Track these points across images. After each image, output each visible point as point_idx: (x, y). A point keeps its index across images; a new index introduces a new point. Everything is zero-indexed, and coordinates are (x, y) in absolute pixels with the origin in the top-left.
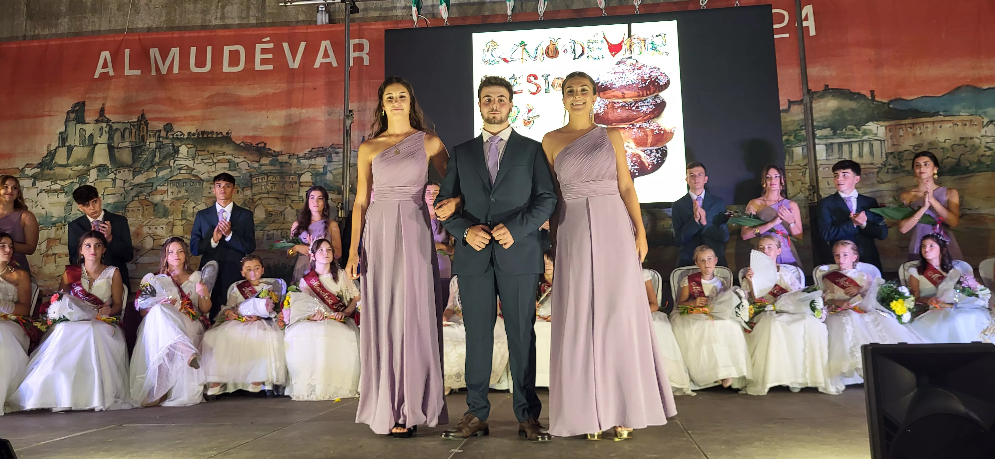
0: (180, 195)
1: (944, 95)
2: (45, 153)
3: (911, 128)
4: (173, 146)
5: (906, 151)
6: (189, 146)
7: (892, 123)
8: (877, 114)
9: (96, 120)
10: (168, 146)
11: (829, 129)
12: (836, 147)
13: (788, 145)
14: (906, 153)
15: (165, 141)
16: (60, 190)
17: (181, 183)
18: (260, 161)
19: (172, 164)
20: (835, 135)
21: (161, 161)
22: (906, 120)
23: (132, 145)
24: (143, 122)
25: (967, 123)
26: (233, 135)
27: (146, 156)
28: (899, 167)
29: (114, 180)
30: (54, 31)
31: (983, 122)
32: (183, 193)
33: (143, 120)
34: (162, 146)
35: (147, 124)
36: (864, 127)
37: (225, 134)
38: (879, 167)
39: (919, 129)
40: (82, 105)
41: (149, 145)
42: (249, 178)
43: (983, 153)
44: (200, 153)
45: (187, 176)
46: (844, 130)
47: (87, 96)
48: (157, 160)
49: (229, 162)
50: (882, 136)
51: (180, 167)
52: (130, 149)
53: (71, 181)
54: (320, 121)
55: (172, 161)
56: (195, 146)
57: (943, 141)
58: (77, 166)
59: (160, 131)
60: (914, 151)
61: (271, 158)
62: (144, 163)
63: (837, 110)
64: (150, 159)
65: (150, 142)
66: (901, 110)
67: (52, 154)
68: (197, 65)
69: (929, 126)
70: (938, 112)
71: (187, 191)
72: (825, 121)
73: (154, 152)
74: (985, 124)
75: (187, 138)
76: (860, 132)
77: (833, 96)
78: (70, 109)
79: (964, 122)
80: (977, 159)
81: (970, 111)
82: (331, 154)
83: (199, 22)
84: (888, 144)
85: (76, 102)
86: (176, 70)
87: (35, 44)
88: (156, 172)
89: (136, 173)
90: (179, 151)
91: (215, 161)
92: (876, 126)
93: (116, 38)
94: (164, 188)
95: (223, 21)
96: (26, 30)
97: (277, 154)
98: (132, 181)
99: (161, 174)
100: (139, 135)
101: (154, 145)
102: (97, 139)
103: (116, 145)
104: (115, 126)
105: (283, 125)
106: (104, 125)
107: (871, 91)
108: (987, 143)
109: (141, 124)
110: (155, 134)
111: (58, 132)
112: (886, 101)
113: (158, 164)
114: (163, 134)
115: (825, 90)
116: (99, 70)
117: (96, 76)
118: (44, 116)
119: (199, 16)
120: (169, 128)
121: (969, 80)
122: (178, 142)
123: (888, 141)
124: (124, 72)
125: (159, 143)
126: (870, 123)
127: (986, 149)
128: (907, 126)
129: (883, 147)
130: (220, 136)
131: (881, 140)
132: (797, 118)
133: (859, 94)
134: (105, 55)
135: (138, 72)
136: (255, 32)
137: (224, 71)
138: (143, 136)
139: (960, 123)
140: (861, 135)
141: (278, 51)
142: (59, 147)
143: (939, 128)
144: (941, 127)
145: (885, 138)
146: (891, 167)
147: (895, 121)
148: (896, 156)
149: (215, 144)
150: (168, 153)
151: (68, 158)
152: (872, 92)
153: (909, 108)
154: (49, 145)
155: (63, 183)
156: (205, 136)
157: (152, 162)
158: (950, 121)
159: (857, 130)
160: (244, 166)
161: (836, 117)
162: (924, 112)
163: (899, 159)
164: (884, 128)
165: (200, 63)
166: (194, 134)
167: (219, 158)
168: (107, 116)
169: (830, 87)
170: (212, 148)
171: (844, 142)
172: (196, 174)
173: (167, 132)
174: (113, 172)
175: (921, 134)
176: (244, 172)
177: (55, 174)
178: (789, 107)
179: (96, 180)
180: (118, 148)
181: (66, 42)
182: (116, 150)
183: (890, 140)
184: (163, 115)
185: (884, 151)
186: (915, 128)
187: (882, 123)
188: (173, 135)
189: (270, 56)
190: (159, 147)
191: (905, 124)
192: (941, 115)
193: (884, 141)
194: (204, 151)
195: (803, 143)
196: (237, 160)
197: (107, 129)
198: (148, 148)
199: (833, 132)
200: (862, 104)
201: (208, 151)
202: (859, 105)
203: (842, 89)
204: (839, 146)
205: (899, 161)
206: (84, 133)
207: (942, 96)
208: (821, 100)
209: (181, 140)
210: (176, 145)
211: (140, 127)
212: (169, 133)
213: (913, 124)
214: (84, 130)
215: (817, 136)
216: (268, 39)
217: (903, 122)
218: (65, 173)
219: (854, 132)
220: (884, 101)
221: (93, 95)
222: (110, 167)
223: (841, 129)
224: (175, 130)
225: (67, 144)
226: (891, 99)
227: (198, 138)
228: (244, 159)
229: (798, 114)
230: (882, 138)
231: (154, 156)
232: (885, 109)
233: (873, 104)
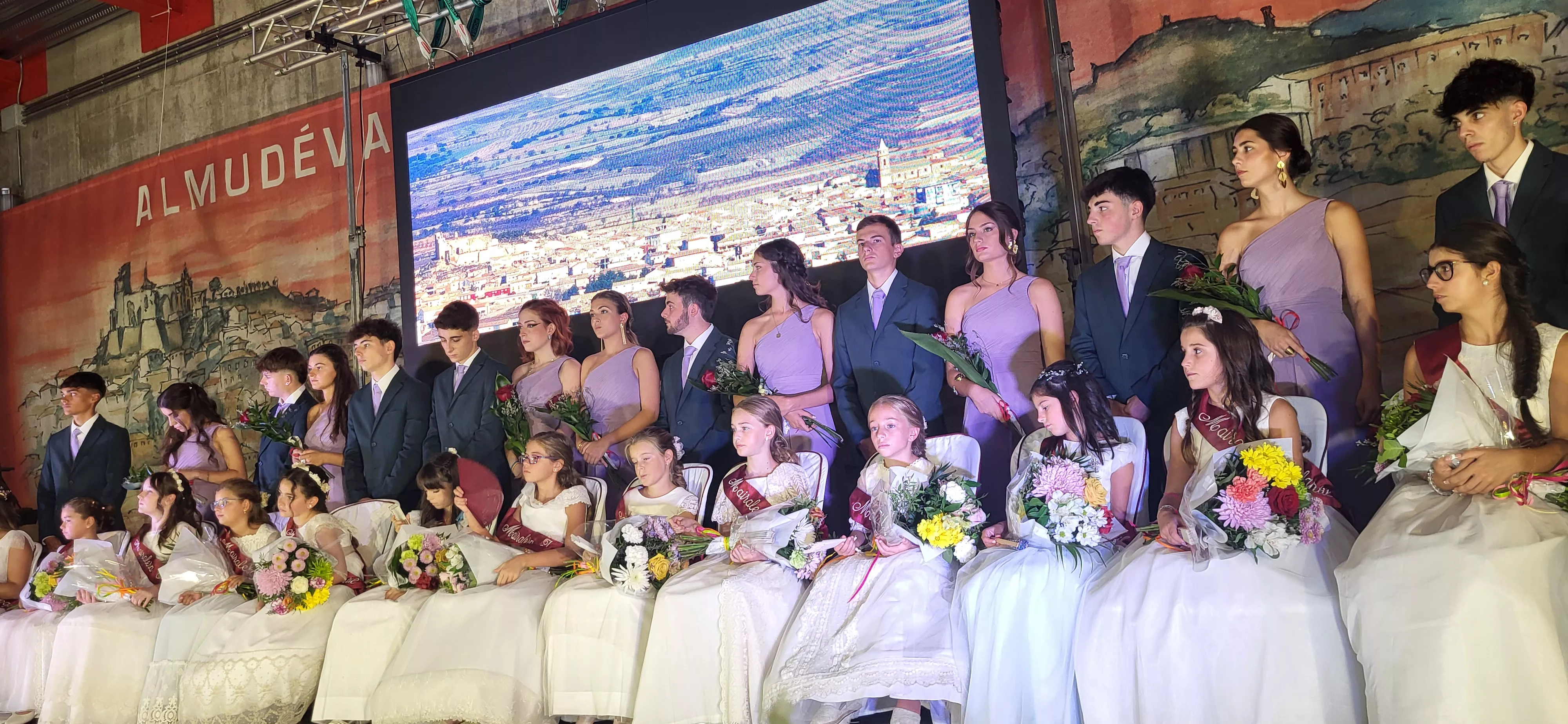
0: (233, 383)
2: (98, 341)
3: (1365, 74)
4: (222, 311)
5: (1354, 128)
6: (240, 308)
7: (1324, 69)
8: (1286, 57)
9: (142, 287)
10: (215, 312)
11: (1176, 111)
12: (1196, 146)
13: (1096, 161)
14: (1356, 133)
15: (212, 306)
16: (118, 391)
17: (233, 365)
18: (311, 320)
19: (221, 339)
20: (1190, 121)
21: (210, 336)
22: (1354, 58)
23: (180, 317)
24: (186, 282)
25: (1503, 38)
26: (280, 284)
27: (193, 331)
28: (1341, 167)
29: (169, 370)
30: (98, 169)
31: (1546, 24)
32: (237, 380)
33: (187, 280)
34: (209, 314)
35: (190, 284)
36: (1257, 92)
37: (271, 284)
39: (1382, 72)
40: (126, 267)
41: (196, 314)
42: (304, 346)
43: (1552, 101)
44: (253, 316)
45: (240, 354)
46: (1210, 106)
47: (132, 253)
48: (205, 334)
49: (282, 325)
50: (1303, 104)
51: (231, 340)
52: (179, 322)
53: (128, 376)
54: (375, 243)
55: (221, 333)
56: (246, 307)
58: (131, 355)
59: (205, 291)
60: (1373, 126)
61: (325, 313)
62: (193, 342)
63: (1190, 67)
64: (198, 334)
65: (196, 310)
66: (1340, 38)
67: (104, 343)
68: (233, 187)
69: (1405, 61)
70: (1426, 25)
71: (240, 376)
72: (1170, 94)
73: (202, 323)
74: (1550, 29)
75: (237, 297)
76: (1250, 105)
77: (1181, 38)
78: (117, 275)
79: (1494, 36)
80: (1537, 117)
81: (1506, 6)
82: (393, 294)
83: (245, 119)
84: (1316, 118)
85: (122, 265)
86: (213, 199)
87: (77, 191)
88: (206, 352)
89: (187, 357)
90: (229, 316)
91: (268, 326)
92: (1288, 82)
93: (151, 165)
94: (217, 375)
95: (271, 110)
96: (81, 170)
97: (332, 305)
98: (185, 369)
99: (212, 354)
100: (185, 300)
101: (200, 314)
102: (145, 315)
103: (166, 319)
104: (161, 293)
105: (333, 259)
106: (148, 292)
107: (1262, 10)
108: (1560, 74)
109: (185, 284)
110: (201, 296)
111: (109, 311)
112: (1305, 24)
113: (207, 340)
114: (209, 295)
115: (1164, 26)
116: (140, 214)
117: (138, 224)
118: (93, 290)
119: (245, 108)
120: (215, 285)
122: (228, 304)
123: (1315, 113)
124: (163, 212)
125: (206, 310)
126: (1272, 80)
127: (1559, 90)
128: (1357, 70)
130: (267, 287)
131: (1300, 114)
132: (1109, 100)
133: (1238, 21)
134: (143, 190)
135: (175, 209)
136: (293, 120)
137: (264, 187)
138: (189, 300)
139: (1482, 42)
140: (1251, 109)
141: (318, 143)
142: (110, 332)
143: (1430, 61)
144: (1434, 59)
145: (1308, 106)
146: (1323, 170)
147: (1329, 65)
148: (1335, 142)
149: (264, 301)
150: (216, 323)
151: (120, 347)
152: (1267, 12)
153: (1360, 28)
154: (102, 331)
155: (121, 381)
156: (253, 290)
157: (200, 338)
158: (1456, 39)
159: (1241, 102)
160: (296, 329)
162: (1394, 32)
163: (1341, 149)
164: (1306, 84)
165: (237, 183)
166: (242, 290)
167: (271, 320)
168: (151, 279)
169: (1173, 20)
170: (264, 307)
171: (1214, 133)
172: (250, 348)
173: (214, 291)
174: (167, 359)
175: (1389, 83)
176: (299, 338)
177: (109, 370)
178: (1095, 79)
179: (148, 372)
180: (169, 323)
181: (103, 181)
182: (167, 327)
183: (1320, 108)
184: (207, 268)
186: (1374, 73)
187: (1299, 75)
188: (221, 295)
189: (310, 153)
190: (206, 316)
191: (1352, 68)
192: (1435, 30)
193: (1307, 114)
194: (255, 313)
195: (1125, 151)
196: (289, 322)
197: (152, 298)
198: (195, 319)
199: (1187, 116)
200: (1246, 41)
201: (259, 313)
202: (1238, 46)
203: (1198, 19)
204: (1202, 142)
205: (1341, 153)
206: (132, 307)
208: (1156, 51)
209: (229, 300)
210: (225, 308)
211: (184, 289)
212: (217, 293)
213: (1370, 63)
214: (132, 303)
215: (1153, 129)
216: (307, 127)
217: (1347, 63)
218: (120, 367)
219: (1233, 106)
220: (1296, 25)
221: (136, 252)
222: (164, 352)
223: (1203, 106)
224: (224, 287)
225: (117, 326)
226: (1314, 17)
227: (247, 294)
228: (295, 319)
229: (1113, 91)
230: (1300, 107)
231: (203, 329)
232: (1304, 42)
233: (1272, 37)
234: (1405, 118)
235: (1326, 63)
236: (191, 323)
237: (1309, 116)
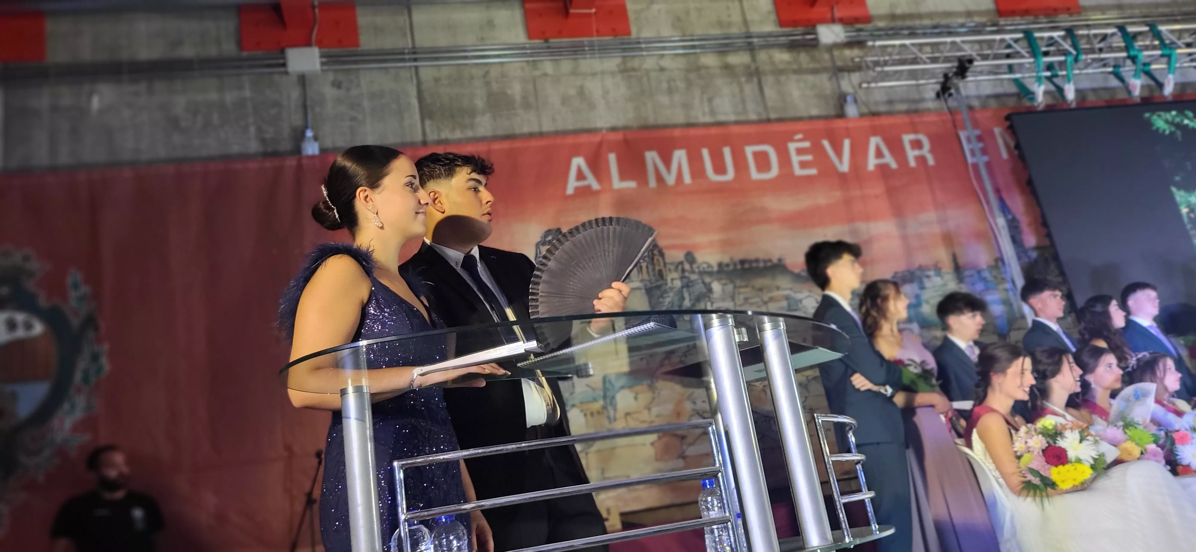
4: (704, 283)
6: (724, 282)
10: (697, 283)
15: (694, 277)
23: (645, 286)
24: (656, 252)
26: (786, 261)
27: (670, 300)
30: (470, 134)
34: (690, 284)
35: (662, 254)
40: (557, 232)
41: (672, 283)
44: (742, 290)
52: (643, 291)
54: (890, 237)
56: (732, 282)
59: (681, 263)
64: (677, 303)
65: (672, 280)
68: (716, 172)
73: (681, 292)
75: (718, 272)
82: (920, 278)
85: (546, 229)
86: (688, 180)
91: (766, 299)
93: (590, 140)
96: (424, 133)
100: (654, 270)
101: (678, 284)
109: (653, 255)
110: (677, 268)
114: (687, 266)
116: (573, 183)
117: (571, 191)
120: (690, 257)
122: (708, 277)
124: (614, 184)
125: (685, 280)
134: (578, 162)
135: (631, 184)
137: (751, 178)
138: (660, 271)
141: (817, 151)
149: (762, 276)
156: (747, 266)
160: (810, 303)
165: (719, 169)
166: (728, 265)
173: (691, 264)
184: (680, 241)
188: (698, 267)
189: (810, 157)
194: (746, 286)
196: (799, 296)
198: (671, 289)
201: (753, 287)
209: (710, 274)
210: (706, 281)
211: (653, 259)
212: (694, 266)
216: (800, 136)
224: (699, 261)
227: (735, 270)
231: (683, 298)
236: (666, 292)
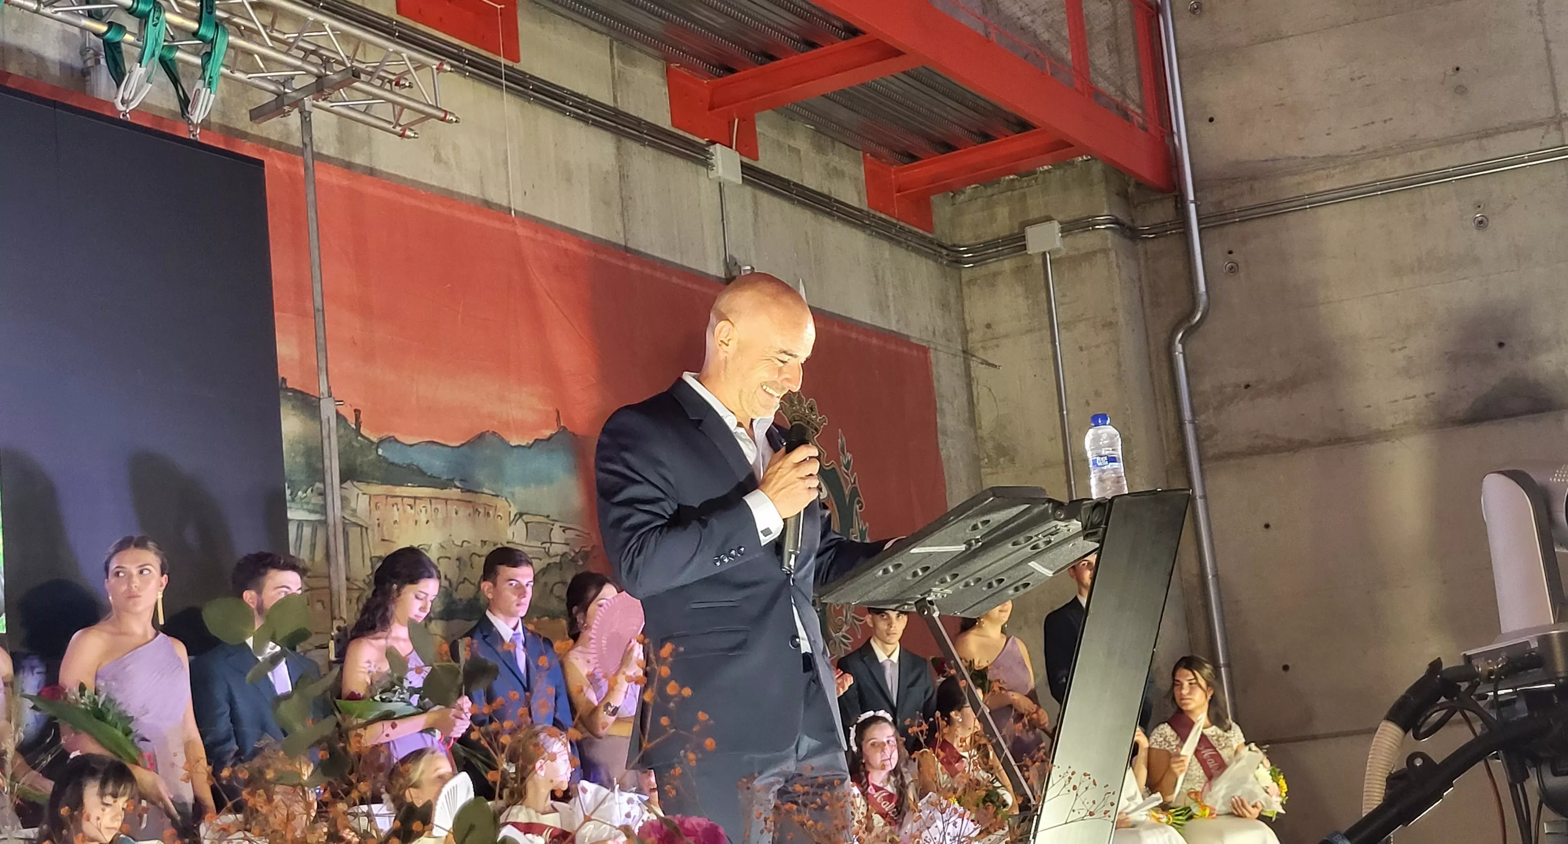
1: (462, 445)
3: (411, 507)
7: (380, 489)
8: (360, 466)
22: (403, 488)
31: (512, 513)
38: (360, 589)
39: (423, 510)
46: (309, 490)
57: (460, 544)
66: (395, 465)
69: (439, 506)
70: (453, 480)
74: (512, 517)
79: (488, 509)
81: (494, 486)
84: (374, 535)
92: (356, 491)
112: (376, 440)
115: (281, 389)
121: (496, 423)
123: (373, 530)
128: (405, 499)
129: (365, 542)
131: (361, 526)
139: (482, 511)
143: (454, 515)
144: (456, 512)
145: (368, 521)
147: (385, 486)
152: (357, 412)
153: (409, 461)
158: (469, 502)
161: (298, 459)
162: (431, 476)
164: (367, 497)
175: (427, 522)
183: (376, 526)
185: (366, 551)
186: (417, 508)
187: (365, 488)
191: (403, 497)
192: (457, 487)
193: (367, 529)
203: (308, 394)
207: (459, 447)
213: (415, 498)
217: (399, 490)
220: (371, 437)
223: (305, 487)
226: (382, 435)
230: (363, 521)
232: (371, 458)
233: (358, 441)
234: (438, 559)
235: (382, 484)
237: (369, 531)
